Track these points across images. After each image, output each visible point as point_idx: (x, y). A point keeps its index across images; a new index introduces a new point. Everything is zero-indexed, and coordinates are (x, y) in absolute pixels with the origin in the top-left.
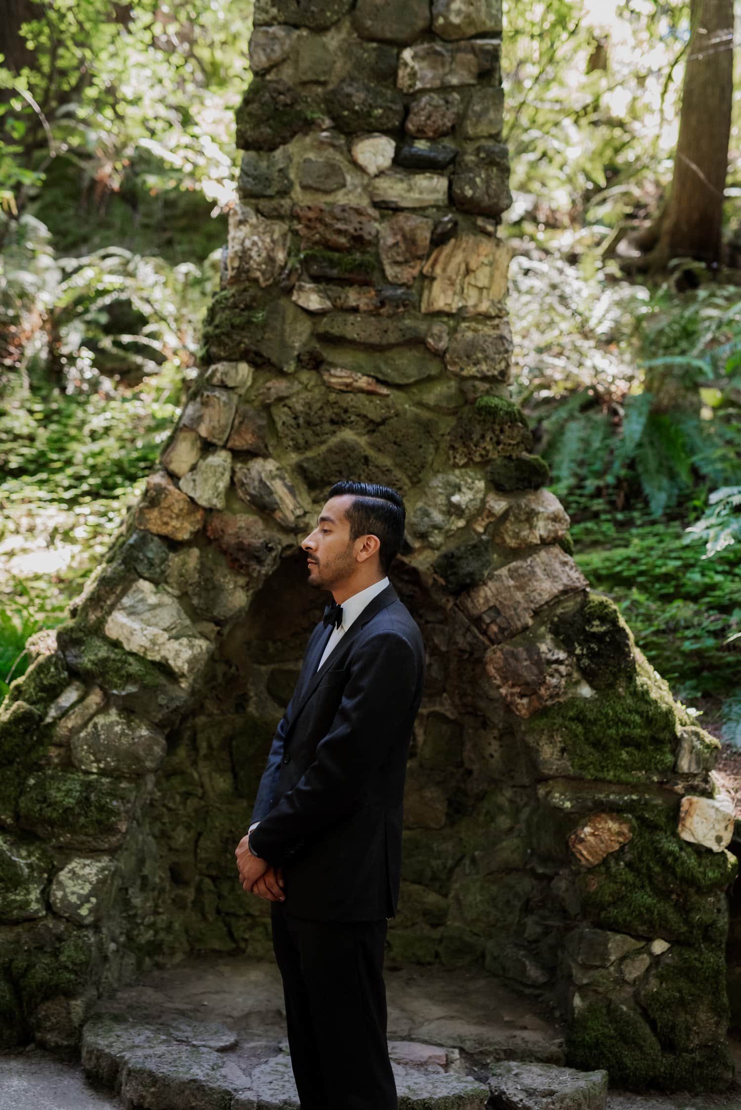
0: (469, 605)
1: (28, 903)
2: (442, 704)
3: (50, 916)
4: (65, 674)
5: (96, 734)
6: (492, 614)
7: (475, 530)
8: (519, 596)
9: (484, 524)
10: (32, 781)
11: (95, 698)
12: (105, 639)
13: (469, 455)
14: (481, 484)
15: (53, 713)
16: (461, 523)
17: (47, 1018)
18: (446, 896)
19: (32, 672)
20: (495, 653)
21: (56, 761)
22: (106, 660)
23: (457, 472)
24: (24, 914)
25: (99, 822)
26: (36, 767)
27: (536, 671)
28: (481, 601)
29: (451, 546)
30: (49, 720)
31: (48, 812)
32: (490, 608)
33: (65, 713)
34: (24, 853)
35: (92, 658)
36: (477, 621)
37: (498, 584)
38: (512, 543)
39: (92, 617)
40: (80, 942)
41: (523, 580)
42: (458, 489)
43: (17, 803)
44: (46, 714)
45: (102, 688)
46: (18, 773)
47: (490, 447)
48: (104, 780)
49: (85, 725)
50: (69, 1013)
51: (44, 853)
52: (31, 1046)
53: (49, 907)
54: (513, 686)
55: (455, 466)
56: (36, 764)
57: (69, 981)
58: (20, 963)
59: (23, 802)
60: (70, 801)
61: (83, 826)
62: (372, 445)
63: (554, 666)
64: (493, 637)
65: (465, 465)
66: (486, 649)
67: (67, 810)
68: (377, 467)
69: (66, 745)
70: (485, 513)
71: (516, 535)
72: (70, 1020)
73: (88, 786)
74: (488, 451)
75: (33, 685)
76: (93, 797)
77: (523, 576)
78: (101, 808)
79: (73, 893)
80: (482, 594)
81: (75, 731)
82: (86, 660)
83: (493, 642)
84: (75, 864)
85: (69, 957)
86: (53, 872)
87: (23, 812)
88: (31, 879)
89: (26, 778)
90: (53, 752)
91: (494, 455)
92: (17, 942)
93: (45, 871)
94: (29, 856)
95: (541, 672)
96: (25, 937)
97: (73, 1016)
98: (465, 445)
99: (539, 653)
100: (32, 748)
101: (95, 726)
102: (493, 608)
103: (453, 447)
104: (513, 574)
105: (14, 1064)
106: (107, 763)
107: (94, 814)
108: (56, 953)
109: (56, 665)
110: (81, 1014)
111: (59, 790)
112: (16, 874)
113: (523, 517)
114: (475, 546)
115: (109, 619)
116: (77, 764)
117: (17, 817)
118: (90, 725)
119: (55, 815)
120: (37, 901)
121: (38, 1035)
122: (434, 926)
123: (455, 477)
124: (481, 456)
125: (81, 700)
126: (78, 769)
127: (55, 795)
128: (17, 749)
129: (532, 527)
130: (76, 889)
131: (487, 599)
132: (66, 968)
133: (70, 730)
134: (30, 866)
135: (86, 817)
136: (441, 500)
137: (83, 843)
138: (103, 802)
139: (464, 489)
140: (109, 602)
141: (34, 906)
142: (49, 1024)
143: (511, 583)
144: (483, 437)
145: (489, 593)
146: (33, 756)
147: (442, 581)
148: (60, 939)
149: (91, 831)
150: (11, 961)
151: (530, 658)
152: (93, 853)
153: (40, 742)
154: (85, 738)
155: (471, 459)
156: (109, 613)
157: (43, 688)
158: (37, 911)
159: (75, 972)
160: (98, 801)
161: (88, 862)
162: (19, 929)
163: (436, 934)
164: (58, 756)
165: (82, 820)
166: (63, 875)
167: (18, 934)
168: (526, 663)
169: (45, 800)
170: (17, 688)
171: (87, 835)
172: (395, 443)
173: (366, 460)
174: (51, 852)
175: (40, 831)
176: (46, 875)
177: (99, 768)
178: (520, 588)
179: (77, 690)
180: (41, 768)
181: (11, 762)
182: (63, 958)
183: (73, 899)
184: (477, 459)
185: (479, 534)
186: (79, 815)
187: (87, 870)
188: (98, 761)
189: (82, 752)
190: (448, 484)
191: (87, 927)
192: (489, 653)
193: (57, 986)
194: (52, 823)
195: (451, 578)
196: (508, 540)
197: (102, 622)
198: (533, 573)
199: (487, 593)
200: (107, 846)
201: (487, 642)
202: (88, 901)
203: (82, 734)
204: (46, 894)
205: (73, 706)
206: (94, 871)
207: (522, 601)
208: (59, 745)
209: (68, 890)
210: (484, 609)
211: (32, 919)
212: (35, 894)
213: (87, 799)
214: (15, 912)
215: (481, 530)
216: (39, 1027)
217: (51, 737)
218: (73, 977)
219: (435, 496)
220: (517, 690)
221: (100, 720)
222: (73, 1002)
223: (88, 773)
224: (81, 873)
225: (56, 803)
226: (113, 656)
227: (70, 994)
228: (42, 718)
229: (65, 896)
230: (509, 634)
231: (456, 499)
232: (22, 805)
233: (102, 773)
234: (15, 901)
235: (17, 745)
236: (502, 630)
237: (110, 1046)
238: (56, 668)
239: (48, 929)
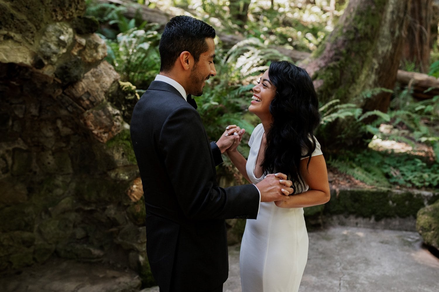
0: (74, 91)
2: (18, 144)
6: (87, 95)
7: (73, 54)
8: (97, 85)
9: (76, 50)
13: (63, 15)
14: (71, 30)
16: (64, 51)
20: (89, 114)
23: (58, 24)
27: (109, 120)
28: (80, 89)
29: (61, 62)
32: (85, 93)
36: (78, 100)
37: (87, 81)
38: (89, 59)
41: (98, 77)
42: (61, 33)
47: (74, 11)
54: (100, 129)
55: (57, 21)
62: (14, 7)
63: (116, 117)
64: (85, 106)
65: (61, 21)
66: (83, 113)
68: (18, 20)
70: (77, 45)
71: (91, 56)
74: (73, 13)
77: (98, 75)
80: (80, 86)
83: (86, 109)
91: (75, 16)
95: (111, 120)
98: (61, 9)
99: (109, 112)
102: (88, 93)
103: (55, 11)
104: (94, 75)
113: (93, 47)
114: (75, 62)
123: (58, 26)
124: (70, 15)
129: (97, 52)
131: (83, 89)
136: (54, 38)
139: (65, 33)
143: (94, 79)
144: (70, 5)
145: (84, 85)
147: (60, 81)
151: (105, 114)
155: (64, 17)
168: (104, 117)
172: (26, 7)
173: (12, 16)
178: (97, 82)
184: (68, 17)
185: (75, 56)
190: (56, 30)
192: (85, 115)
195: (66, 79)
196: (87, 58)
198: (102, 74)
199: (83, 84)
201: (83, 110)
207: (99, 87)
210: (82, 93)
215: (75, 53)
219: (51, 37)
220: (102, 130)
231: (62, 38)
236: (92, 103)
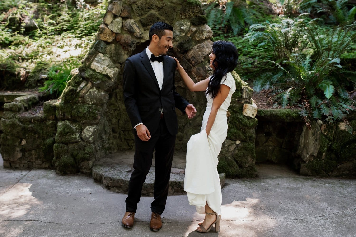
0: (187, 56)
1: (76, 138)
2: (180, 84)
3: (82, 141)
4: (81, 79)
5: (90, 94)
6: (193, 58)
7: (188, 36)
8: (200, 53)
9: (190, 34)
10: (75, 107)
11: (89, 85)
12: (91, 69)
13: (185, 16)
14: (189, 24)
15: (79, 89)
16: (184, 34)
17: (83, 166)
18: (183, 133)
19: (73, 79)
20: (194, 68)
21: (81, 101)
22: (92, 74)
23: (182, 20)
24: (75, 141)
25: (93, 117)
26: (75, 103)
27: (205, 73)
28: (190, 55)
29: (181, 41)
30: (78, 91)
31: (80, 115)
32: (192, 57)
33: (82, 89)
34: (74, 125)
35: (88, 74)
36: (189, 60)
37: (194, 50)
38: (198, 39)
39: (87, 64)
40: (90, 147)
41: (201, 49)
42: (183, 25)
43: (71, 113)
44: (77, 89)
45: (91, 82)
46: (71, 105)
47: (191, 13)
48: (93, 106)
49: (87, 92)
50: (88, 165)
51: (79, 125)
52: (80, 173)
53: (81, 139)
54: (199, 77)
55: (182, 19)
56: (75, 102)
57: (88, 157)
58: (75, 153)
59: (73, 112)
60: (85, 112)
61: (89, 118)
62: (159, 14)
63: (210, 71)
64: (193, 64)
65: (184, 19)
66: (191, 68)
67: (84, 114)
68: (161, 20)
69: (83, 97)
70: (190, 31)
71: (199, 37)
72: (89, 166)
73: (89, 108)
74: (190, 14)
75: (73, 82)
76: (91, 110)
77: (201, 48)
78: (93, 113)
79: (87, 135)
80: (190, 53)
81: (85, 93)
82: (86, 75)
83: (193, 66)
84: (87, 128)
85: (87, 151)
86: (82, 130)
87: (73, 115)
88: (76, 132)
89: (73, 106)
90: (80, 99)
91: (192, 16)
92: (74, 148)
93: (80, 130)
94: (75, 126)
95: (206, 73)
96: (76, 146)
97: (90, 165)
98: (184, 13)
99: (205, 68)
100: (74, 98)
101: (90, 92)
102: (193, 57)
103: (181, 14)
104: (198, 47)
105: (76, 177)
106: (94, 101)
107: (91, 115)
108: (84, 150)
109: (79, 76)
110: (92, 165)
111: (82, 109)
112: (73, 131)
113: (200, 32)
114: (188, 40)
115: (92, 64)
116: (86, 102)
117: (72, 116)
118: (89, 92)
119: (81, 115)
120: (78, 137)
121: (81, 170)
122: (180, 141)
124: (189, 16)
125: (86, 85)
126: (86, 103)
127: (81, 110)
128: (70, 99)
129: (203, 35)
130: (88, 134)
131: (191, 54)
132: (87, 153)
133: (84, 93)
134: (76, 128)
135: (89, 115)
136: (178, 28)
137: (89, 122)
138: (93, 111)
139: (184, 25)
140: (91, 59)
141: (78, 139)
142: (83, 167)
143: (198, 50)
144: (189, 11)
145: (192, 53)
146: (75, 100)
147: (179, 50)
148: (85, 146)
149: (91, 119)
150: (73, 152)
151: (203, 69)
152: (92, 125)
153: (76, 97)
154: (88, 95)
155: (186, 17)
156: (92, 62)
157: (76, 83)
158: (78, 140)
159: (89, 155)
160: (92, 111)
161: (91, 127)
162: (74, 144)
163: (181, 142)
164: (81, 100)
165: (88, 116)
166: (85, 130)
167: (74, 146)
168: (202, 71)
169: (78, 111)
170: (69, 83)
171: (90, 120)
172: (165, 13)
173: (158, 18)
174: (81, 125)
175: (78, 120)
176: (80, 131)
177: (92, 103)
178: (200, 51)
179: (85, 83)
180: (77, 104)
181: (69, 102)
182: (86, 151)
183: (88, 136)
184: (188, 17)
185: (189, 37)
186: (87, 115)
187: (91, 129)
188: (91, 101)
189: (87, 99)
190: (180, 24)
191: (91, 143)
192: (192, 69)
193: (85, 158)
194: (80, 117)
195: (182, 49)
196: (196, 38)
197: (90, 65)
198: (204, 47)
199: (191, 53)
200: (95, 123)
201: (192, 66)
202: (91, 137)
203: (87, 94)
204: (80, 135)
205: (84, 87)
206: (92, 129)
207: (201, 54)
208: (81, 97)
209: (86, 134)
210: (191, 57)
211: (77, 142)
212: (78, 136)
213: (89, 111)
214: (73, 140)
215: (189, 36)
216: (81, 168)
217: (79, 95)
218: (89, 156)
219: (177, 27)
220: (200, 78)
221: (91, 90)
222: (89, 162)
223: (89, 104)
224: (89, 130)
225: (81, 112)
226: (93, 73)
227: (88, 160)
228: (76, 91)
229: (85, 136)
230: (198, 63)
231: (182, 28)
232: (73, 113)
233: (93, 104)
234: (73, 137)
235: (70, 98)
236: (196, 62)
237: (99, 172)
238: (79, 77)
239: (82, 144)
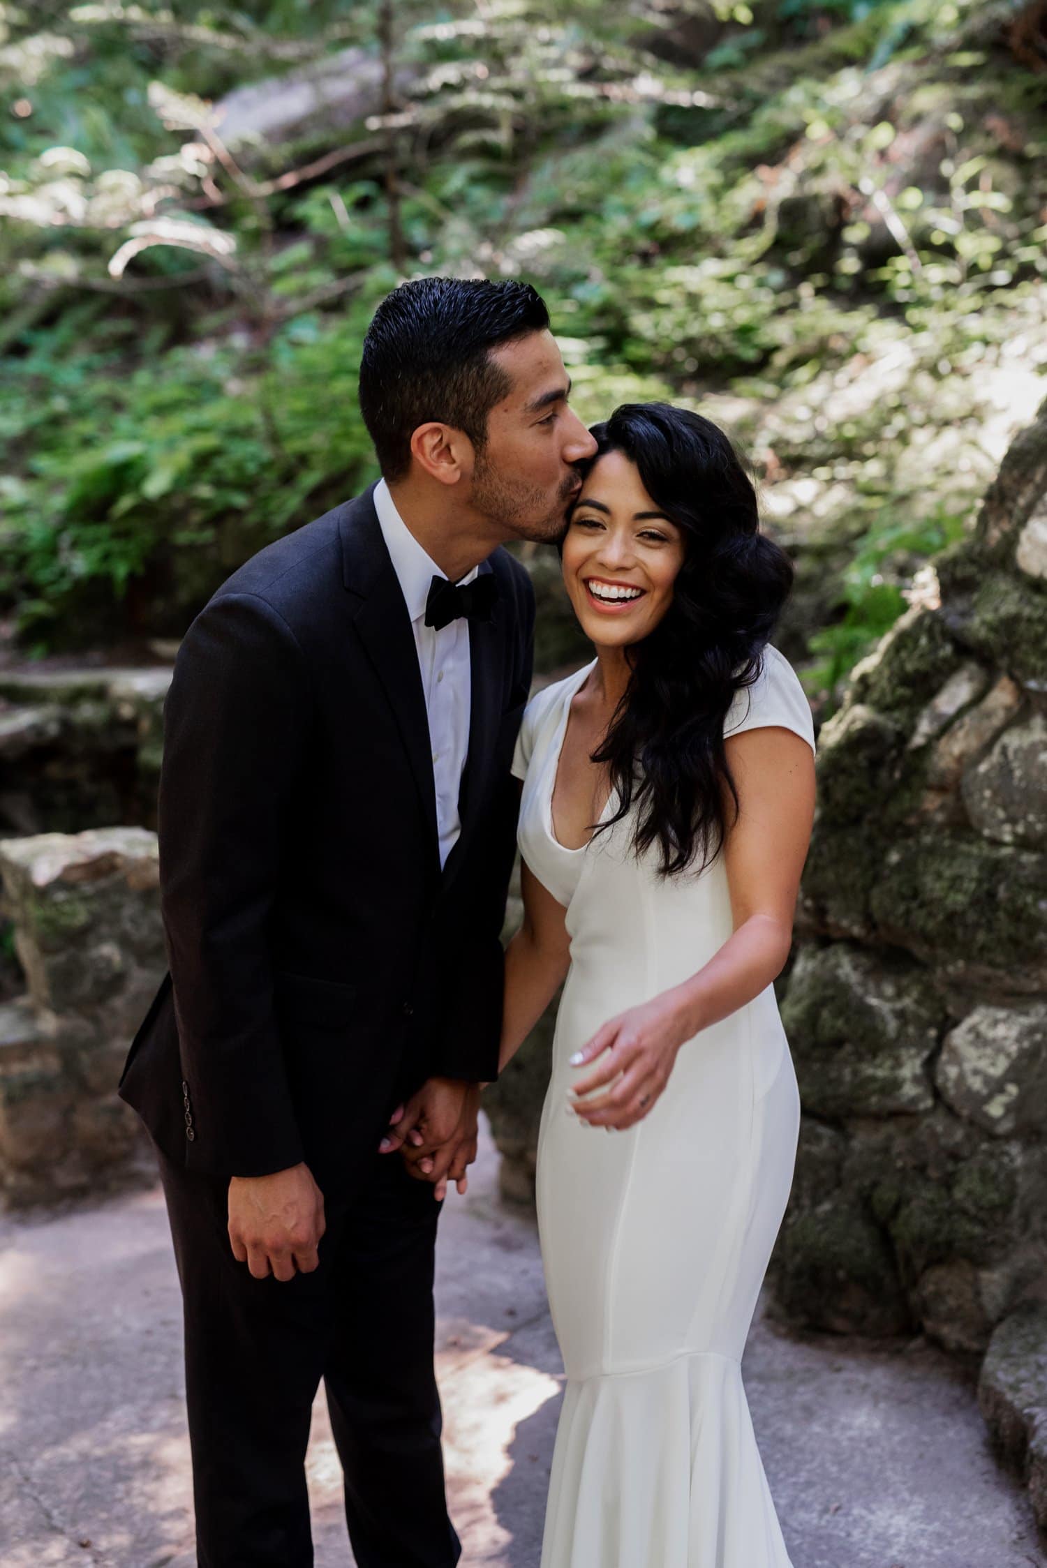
1: (896, 1084)
3: (941, 1112)
4: (947, 650)
5: (1005, 769)
10: (894, 857)
11: (1002, 697)
12: (1018, 574)
15: (925, 727)
17: (938, 1295)
21: (940, 817)
22: (1015, 619)
24: (891, 1104)
25: (1014, 941)
26: (901, 831)
30: (918, 740)
31: (919, 917)
33: (946, 727)
34: (889, 990)
35: (989, 616)
39: (995, 534)
40: (993, 1165)
43: (867, 903)
44: (913, 729)
45: (1012, 678)
46: (870, 841)
48: (1029, 858)
49: (987, 749)
50: (978, 1294)
51: (928, 994)
52: (918, 1342)
53: (937, 1094)
56: (899, 824)
57: (972, 1238)
58: (886, 1195)
59: (877, 898)
60: (958, 900)
61: (983, 948)
67: (952, 917)
69: (953, 787)
72: (981, 1308)
73: (994, 869)
75: (886, 673)
76: (1002, 892)
78: (1018, 915)
79: (976, 1072)
81: (969, 761)
82: (976, 622)
84: (978, 1018)
85: (970, 1193)
86: (947, 1024)
87: (878, 916)
88: (900, 1040)
89: (885, 851)
90: (931, 802)
92: (886, 1150)
93: (930, 1024)
94: (899, 994)
96: (899, 1145)
97: (985, 1299)
100: (892, 794)
101: (1004, 750)
105: (880, 1377)
106: (1029, 826)
107: (1005, 926)
108: (948, 1183)
109: (930, 632)
110: (1001, 1299)
111: (939, 876)
112: (875, 1030)
115: (1024, 535)
116: (974, 822)
117: (869, 921)
118: (997, 750)
119: (931, 925)
120: (916, 1080)
121: (929, 1324)
125: (978, 699)
126: (979, 836)
127: (933, 886)
128: (858, 799)
130: (983, 1064)
132: (964, 1212)
133: (960, 759)
134: (901, 1015)
135: (990, 929)
137: (987, 979)
138: (1020, 903)
140: (1022, 501)
141: (910, 1090)
142: (943, 1308)
146: (894, 810)
148: (955, 1156)
149: (1000, 959)
150: (875, 1185)
152: (1014, 999)
153: (905, 782)
154: (986, 774)
156: (1023, 523)
157: (906, 680)
158: (914, 1100)
159: (983, 1223)
160: (1012, 900)
161: (1002, 1014)
162: (889, 1128)
164: (942, 808)
165: (981, 937)
166: (959, 1036)
167: (890, 1138)
169: (915, 894)
170: (864, 679)
171: (992, 964)
174: (941, 990)
175: (921, 951)
176: (933, 1033)
177: (1015, 834)
179: (971, 679)
180: (910, 832)
181: (857, 821)
182: (959, 1194)
183: (976, 1084)
186: (977, 926)
187: (1001, 1031)
188: (1012, 820)
189: (983, 801)
191: (1007, 1138)
193: (949, 1244)
194: (927, 938)
197: (1011, 541)
200: (1035, 986)
202: (1001, 1090)
203: (983, 768)
204: (930, 1064)
205: (962, 711)
206: (1014, 1033)
208: (942, 789)
209: (968, 1067)
211: (904, 1115)
212: (911, 1067)
213: (991, 895)
214: (874, 1099)
216: (925, 1310)
217: (924, 774)
218: (977, 1230)
221: (1014, 740)
222: (985, 1275)
223: (996, 843)
224: (991, 1034)
225: (932, 902)
226: (1027, 611)
227: (980, 1262)
228: (903, 737)
229: (961, 1077)
232: (875, 903)
233: (1023, 843)
234: (873, 1079)
235: (859, 790)
237: (1015, 1388)
238: (931, 638)
239: (934, 1135)
